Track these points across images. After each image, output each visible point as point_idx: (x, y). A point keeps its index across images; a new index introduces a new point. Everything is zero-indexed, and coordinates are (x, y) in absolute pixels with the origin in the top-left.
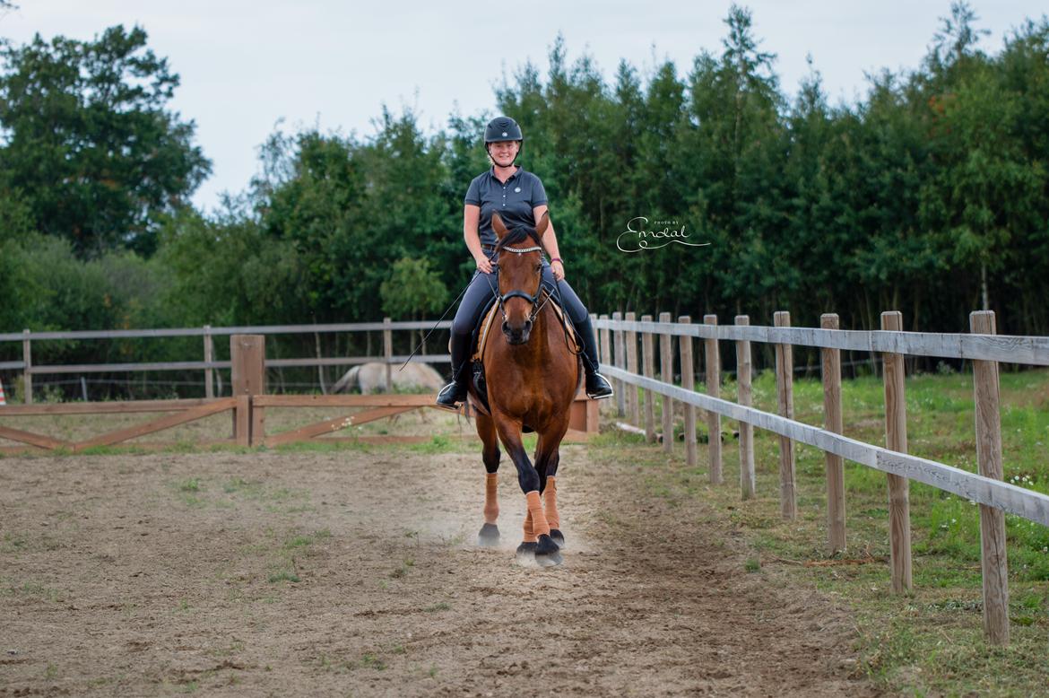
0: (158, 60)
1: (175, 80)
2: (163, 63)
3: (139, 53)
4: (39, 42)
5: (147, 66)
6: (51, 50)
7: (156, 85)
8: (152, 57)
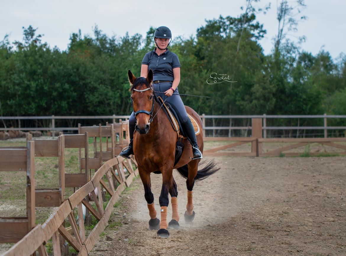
0: (260, 25)
1: (264, 32)
2: (262, 26)
3: (254, 22)
4: (221, 18)
5: (257, 27)
6: (225, 21)
7: (259, 33)
8: (258, 24)
